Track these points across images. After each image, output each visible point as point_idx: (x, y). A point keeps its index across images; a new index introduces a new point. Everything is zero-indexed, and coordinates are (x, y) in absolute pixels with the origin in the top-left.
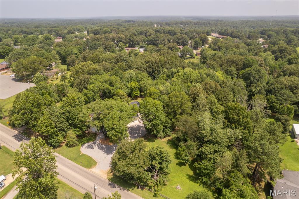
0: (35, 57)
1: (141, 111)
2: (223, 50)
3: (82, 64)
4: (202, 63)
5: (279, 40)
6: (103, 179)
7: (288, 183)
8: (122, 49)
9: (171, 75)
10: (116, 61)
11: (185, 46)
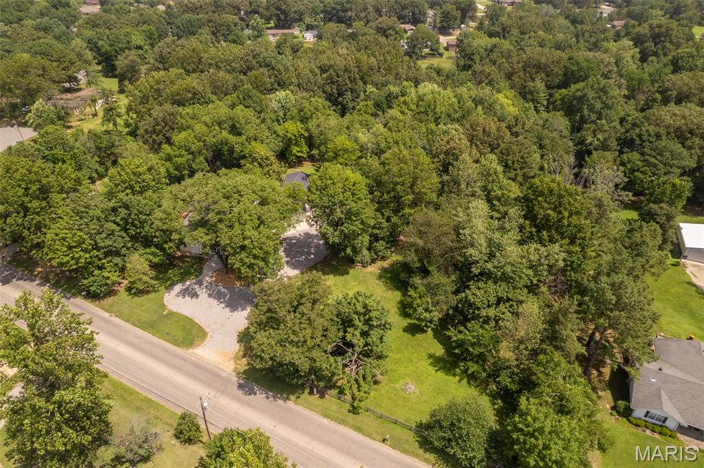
0: (26, 56)
1: (312, 201)
2: (512, 35)
3: (156, 77)
4: (462, 70)
5: (652, 8)
6: (224, 374)
7: (668, 370)
8: (259, 34)
9: (384, 101)
10: (245, 66)
11: (419, 25)
